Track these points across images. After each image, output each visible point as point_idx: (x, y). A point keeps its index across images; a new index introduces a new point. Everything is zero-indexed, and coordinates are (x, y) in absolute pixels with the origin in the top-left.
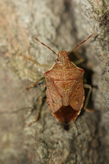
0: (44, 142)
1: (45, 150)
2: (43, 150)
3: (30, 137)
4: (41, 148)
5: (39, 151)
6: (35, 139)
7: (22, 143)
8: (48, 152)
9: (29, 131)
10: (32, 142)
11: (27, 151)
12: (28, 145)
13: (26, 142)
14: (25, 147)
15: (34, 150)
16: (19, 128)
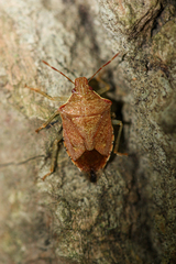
0: (64, 200)
1: (66, 211)
2: (63, 211)
3: (45, 194)
4: (60, 208)
5: (58, 213)
6: (52, 197)
7: (35, 203)
8: (71, 213)
9: (42, 187)
10: (48, 200)
11: (42, 213)
12: (43, 205)
13: (40, 202)
14: (40, 208)
15: (52, 211)
16: (31, 183)
